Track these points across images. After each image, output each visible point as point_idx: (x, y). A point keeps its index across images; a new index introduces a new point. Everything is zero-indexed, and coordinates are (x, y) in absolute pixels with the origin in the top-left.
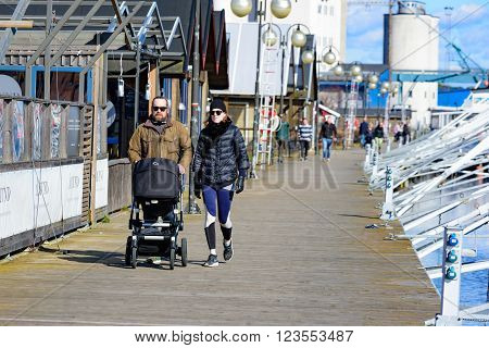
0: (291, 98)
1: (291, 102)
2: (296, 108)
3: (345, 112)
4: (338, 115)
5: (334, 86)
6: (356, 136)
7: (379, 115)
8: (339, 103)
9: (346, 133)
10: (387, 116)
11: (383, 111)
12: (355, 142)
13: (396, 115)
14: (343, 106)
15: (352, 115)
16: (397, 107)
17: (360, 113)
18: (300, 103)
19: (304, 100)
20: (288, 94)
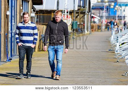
0: (80, 11)
1: (80, 13)
2: (82, 15)
3: (101, 17)
4: (99, 18)
5: (98, 8)
6: (106, 26)
7: (114, 18)
8: (100, 14)
9: (102, 25)
10: (117, 18)
11: (116, 16)
12: (106, 28)
13: (120, 18)
14: (101, 15)
15: (104, 18)
16: (120, 15)
17: (107, 18)
18: (84, 13)
19: (85, 12)
20: (78, 10)
